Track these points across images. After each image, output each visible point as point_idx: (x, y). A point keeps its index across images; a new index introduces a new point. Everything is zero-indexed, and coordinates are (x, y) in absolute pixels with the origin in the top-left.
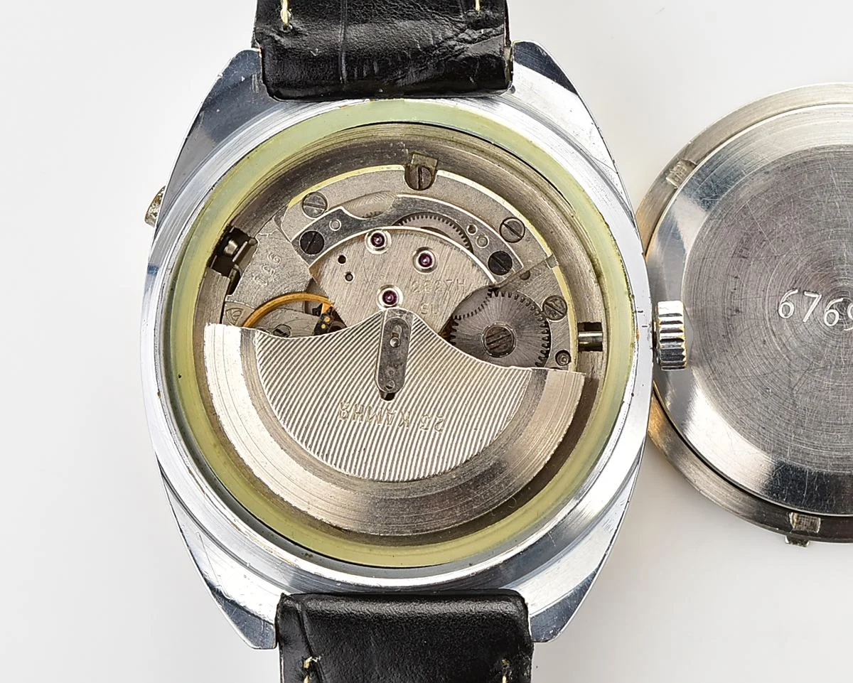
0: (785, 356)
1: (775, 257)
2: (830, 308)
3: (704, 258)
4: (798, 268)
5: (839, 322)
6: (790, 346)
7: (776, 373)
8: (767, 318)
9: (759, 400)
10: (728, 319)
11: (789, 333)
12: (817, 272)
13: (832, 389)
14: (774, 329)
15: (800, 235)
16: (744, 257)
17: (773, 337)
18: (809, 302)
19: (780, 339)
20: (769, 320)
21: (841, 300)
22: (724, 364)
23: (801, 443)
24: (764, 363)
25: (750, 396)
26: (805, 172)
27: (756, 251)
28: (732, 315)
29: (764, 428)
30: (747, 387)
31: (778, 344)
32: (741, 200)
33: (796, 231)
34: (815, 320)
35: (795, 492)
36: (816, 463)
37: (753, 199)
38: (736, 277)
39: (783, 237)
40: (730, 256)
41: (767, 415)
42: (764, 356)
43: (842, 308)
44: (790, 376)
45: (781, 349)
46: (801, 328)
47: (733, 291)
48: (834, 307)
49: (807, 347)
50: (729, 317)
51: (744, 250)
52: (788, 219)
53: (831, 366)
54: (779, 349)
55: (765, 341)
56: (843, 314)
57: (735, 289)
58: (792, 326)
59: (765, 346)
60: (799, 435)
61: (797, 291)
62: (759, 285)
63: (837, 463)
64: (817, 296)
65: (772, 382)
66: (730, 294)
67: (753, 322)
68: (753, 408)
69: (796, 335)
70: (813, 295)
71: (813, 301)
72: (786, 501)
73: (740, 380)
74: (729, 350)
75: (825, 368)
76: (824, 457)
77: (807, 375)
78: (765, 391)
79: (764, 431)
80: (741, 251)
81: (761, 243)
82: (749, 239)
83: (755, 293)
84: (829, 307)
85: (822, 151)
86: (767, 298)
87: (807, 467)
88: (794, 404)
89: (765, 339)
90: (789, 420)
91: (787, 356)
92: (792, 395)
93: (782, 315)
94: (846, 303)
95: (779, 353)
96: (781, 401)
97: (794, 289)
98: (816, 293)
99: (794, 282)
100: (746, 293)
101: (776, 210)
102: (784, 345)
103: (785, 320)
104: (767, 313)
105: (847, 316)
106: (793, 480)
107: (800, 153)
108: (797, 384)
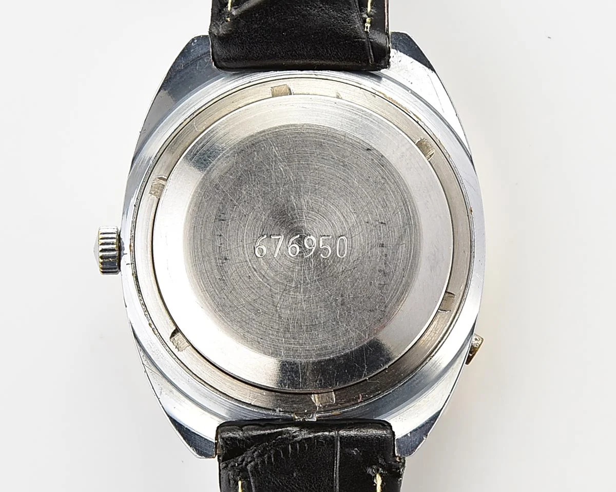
0: (266, 284)
1: (245, 215)
2: (292, 244)
3: (195, 227)
4: (263, 220)
5: (300, 253)
6: (268, 276)
7: (262, 298)
8: (248, 260)
9: (254, 319)
10: (221, 266)
11: (265, 267)
12: (277, 220)
13: (305, 301)
14: (255, 267)
15: (260, 197)
16: (223, 220)
17: (255, 272)
18: (275, 242)
19: (261, 273)
20: (250, 261)
21: (299, 236)
22: (224, 298)
23: (290, 344)
24: (253, 292)
25: (247, 318)
26: (254, 151)
27: (231, 214)
28: (222, 263)
29: (262, 339)
30: (244, 311)
31: (260, 276)
32: (213, 180)
33: (256, 194)
34: (283, 255)
35: (294, 380)
36: (304, 356)
37: (221, 178)
38: (220, 236)
39: (248, 200)
40: (213, 221)
41: (262, 329)
42: (251, 287)
43: (300, 242)
44: (272, 298)
45: (263, 280)
46: (274, 263)
47: (220, 246)
48: (294, 241)
49: (280, 275)
50: (221, 265)
51: (222, 215)
52: (249, 187)
53: (300, 285)
54: (261, 280)
55: (249, 276)
56: (302, 247)
57: (221, 244)
58: (267, 263)
59: (251, 280)
60: (287, 338)
61: (265, 236)
62: (237, 237)
63: (318, 352)
64: (280, 237)
65: (260, 304)
66: (218, 248)
67: (238, 264)
68: (251, 326)
69: (270, 267)
70: (277, 237)
71: (278, 242)
72: (288, 387)
73: (237, 308)
74: (225, 288)
75: (296, 287)
76: (308, 350)
77: (284, 294)
78: (257, 312)
79: (262, 340)
80: (220, 216)
81: (233, 208)
82: (223, 207)
83: (236, 244)
84: (290, 243)
85: (263, 134)
86: (245, 246)
87: (298, 360)
88: (280, 317)
89: (250, 275)
90: (278, 329)
91: (268, 284)
92: (276, 311)
93: (259, 256)
94: (302, 238)
95: (261, 283)
96: (270, 317)
97: (263, 236)
98: (279, 235)
99: (262, 230)
100: (229, 245)
101: (239, 182)
102: (264, 276)
103: (261, 259)
104: (247, 256)
105: (304, 246)
106: (290, 371)
107: (248, 138)
108: (278, 303)
